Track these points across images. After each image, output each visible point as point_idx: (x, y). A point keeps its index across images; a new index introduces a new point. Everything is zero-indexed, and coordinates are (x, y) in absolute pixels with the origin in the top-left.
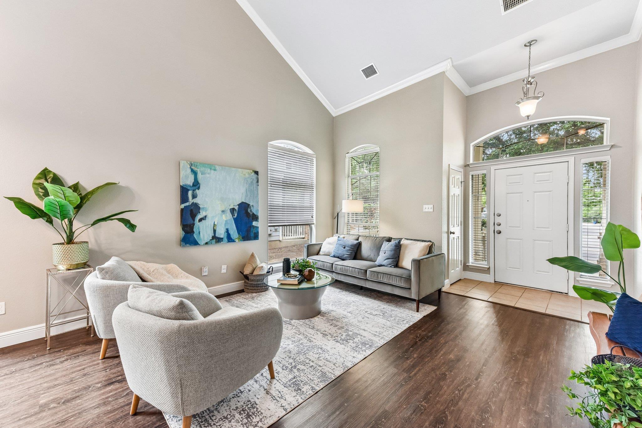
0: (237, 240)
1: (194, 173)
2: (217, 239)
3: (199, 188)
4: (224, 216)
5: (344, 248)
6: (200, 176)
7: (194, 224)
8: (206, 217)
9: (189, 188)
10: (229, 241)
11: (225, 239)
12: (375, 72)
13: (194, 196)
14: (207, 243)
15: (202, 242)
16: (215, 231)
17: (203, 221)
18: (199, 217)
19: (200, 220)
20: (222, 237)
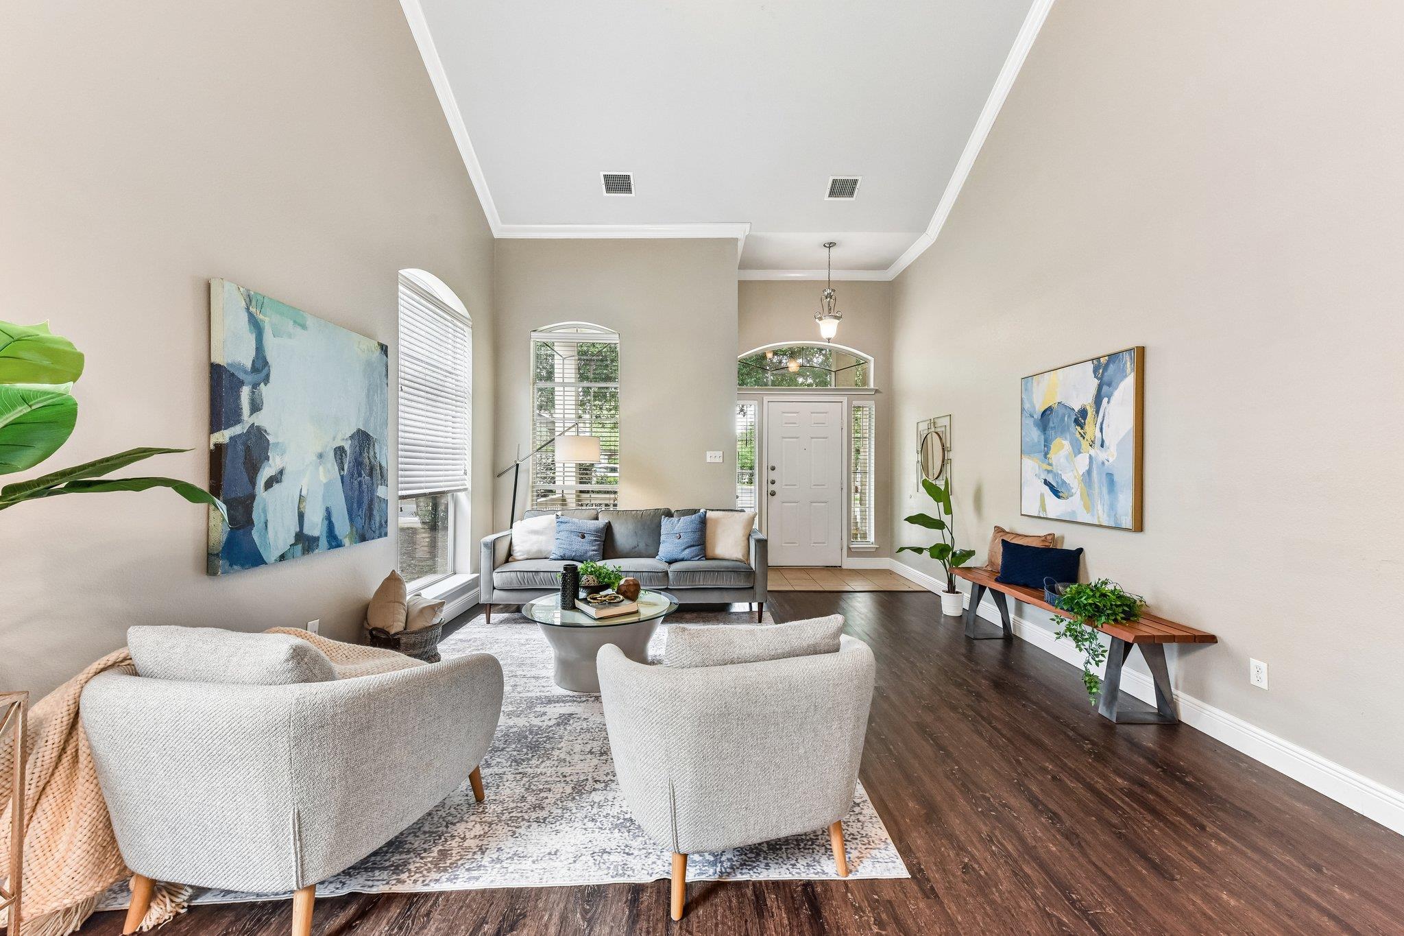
0: (346, 541)
1: (256, 325)
2: (305, 543)
3: (266, 380)
4: (321, 469)
5: (583, 537)
6: (269, 341)
7: (252, 497)
8: (281, 472)
9: (241, 376)
10: (331, 547)
11: (323, 542)
12: (628, 189)
13: (256, 407)
14: (282, 557)
15: (271, 555)
16: (301, 516)
17: (276, 486)
18: (266, 473)
19: (269, 484)
20: (316, 533)
